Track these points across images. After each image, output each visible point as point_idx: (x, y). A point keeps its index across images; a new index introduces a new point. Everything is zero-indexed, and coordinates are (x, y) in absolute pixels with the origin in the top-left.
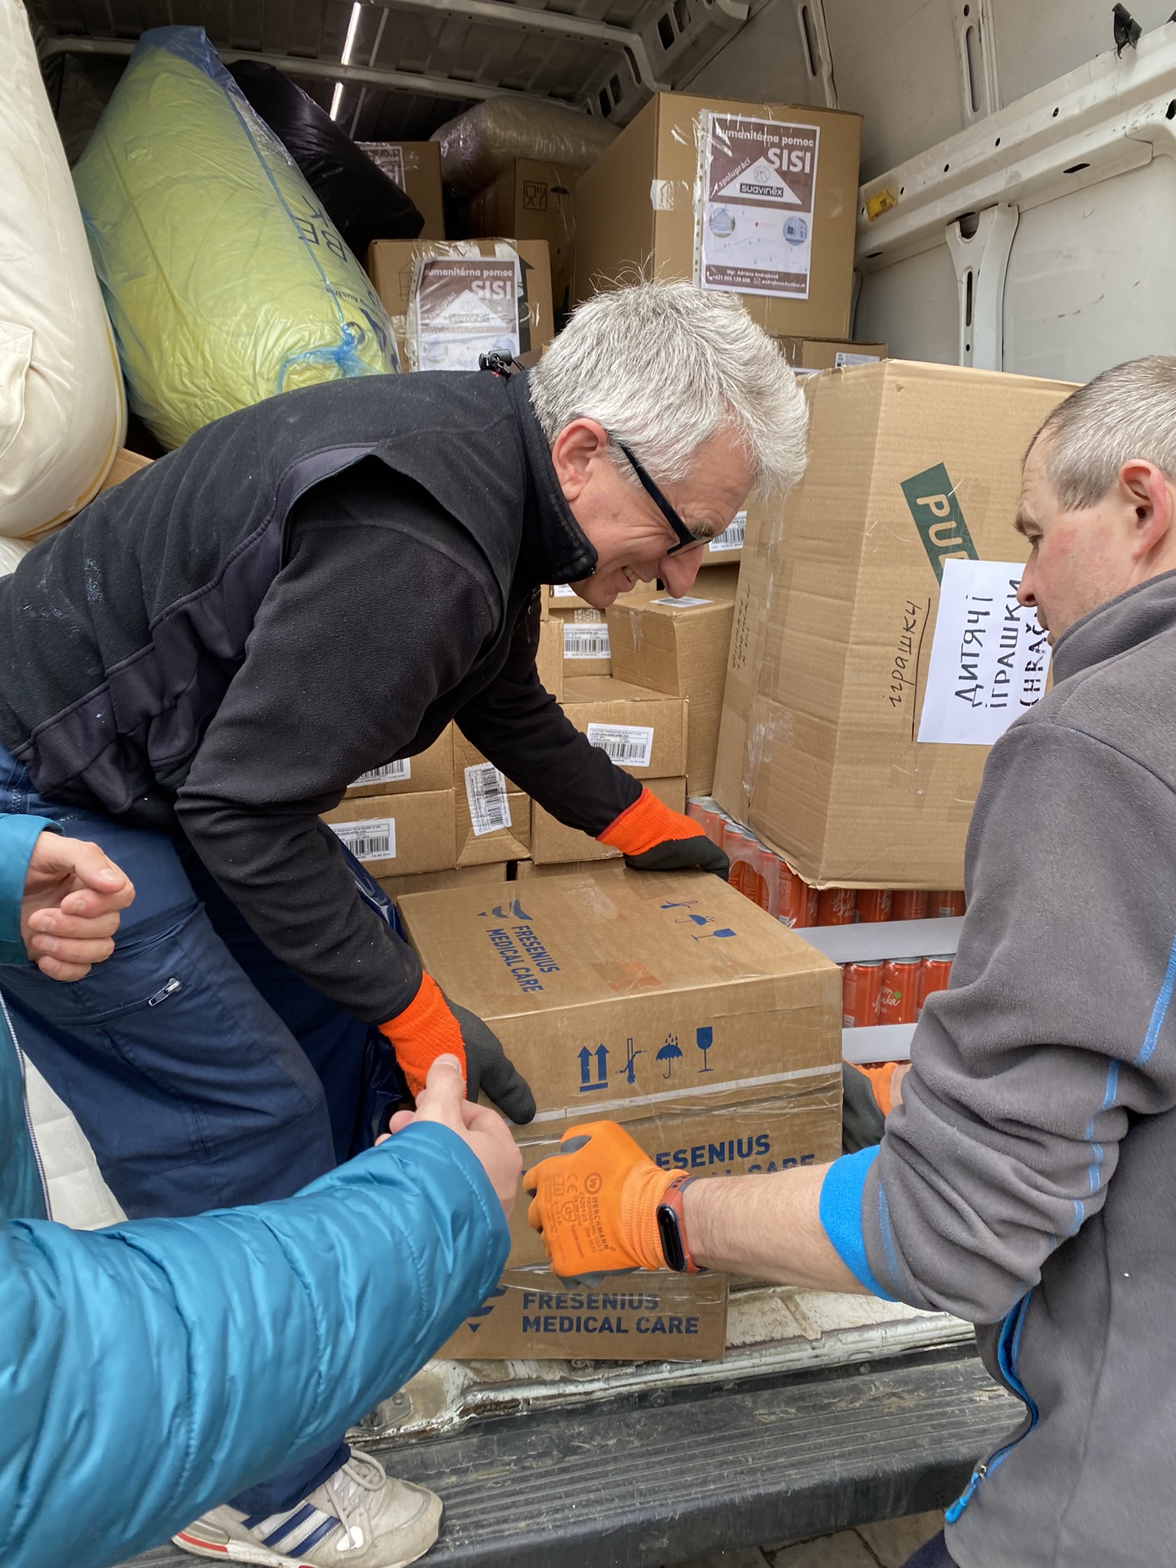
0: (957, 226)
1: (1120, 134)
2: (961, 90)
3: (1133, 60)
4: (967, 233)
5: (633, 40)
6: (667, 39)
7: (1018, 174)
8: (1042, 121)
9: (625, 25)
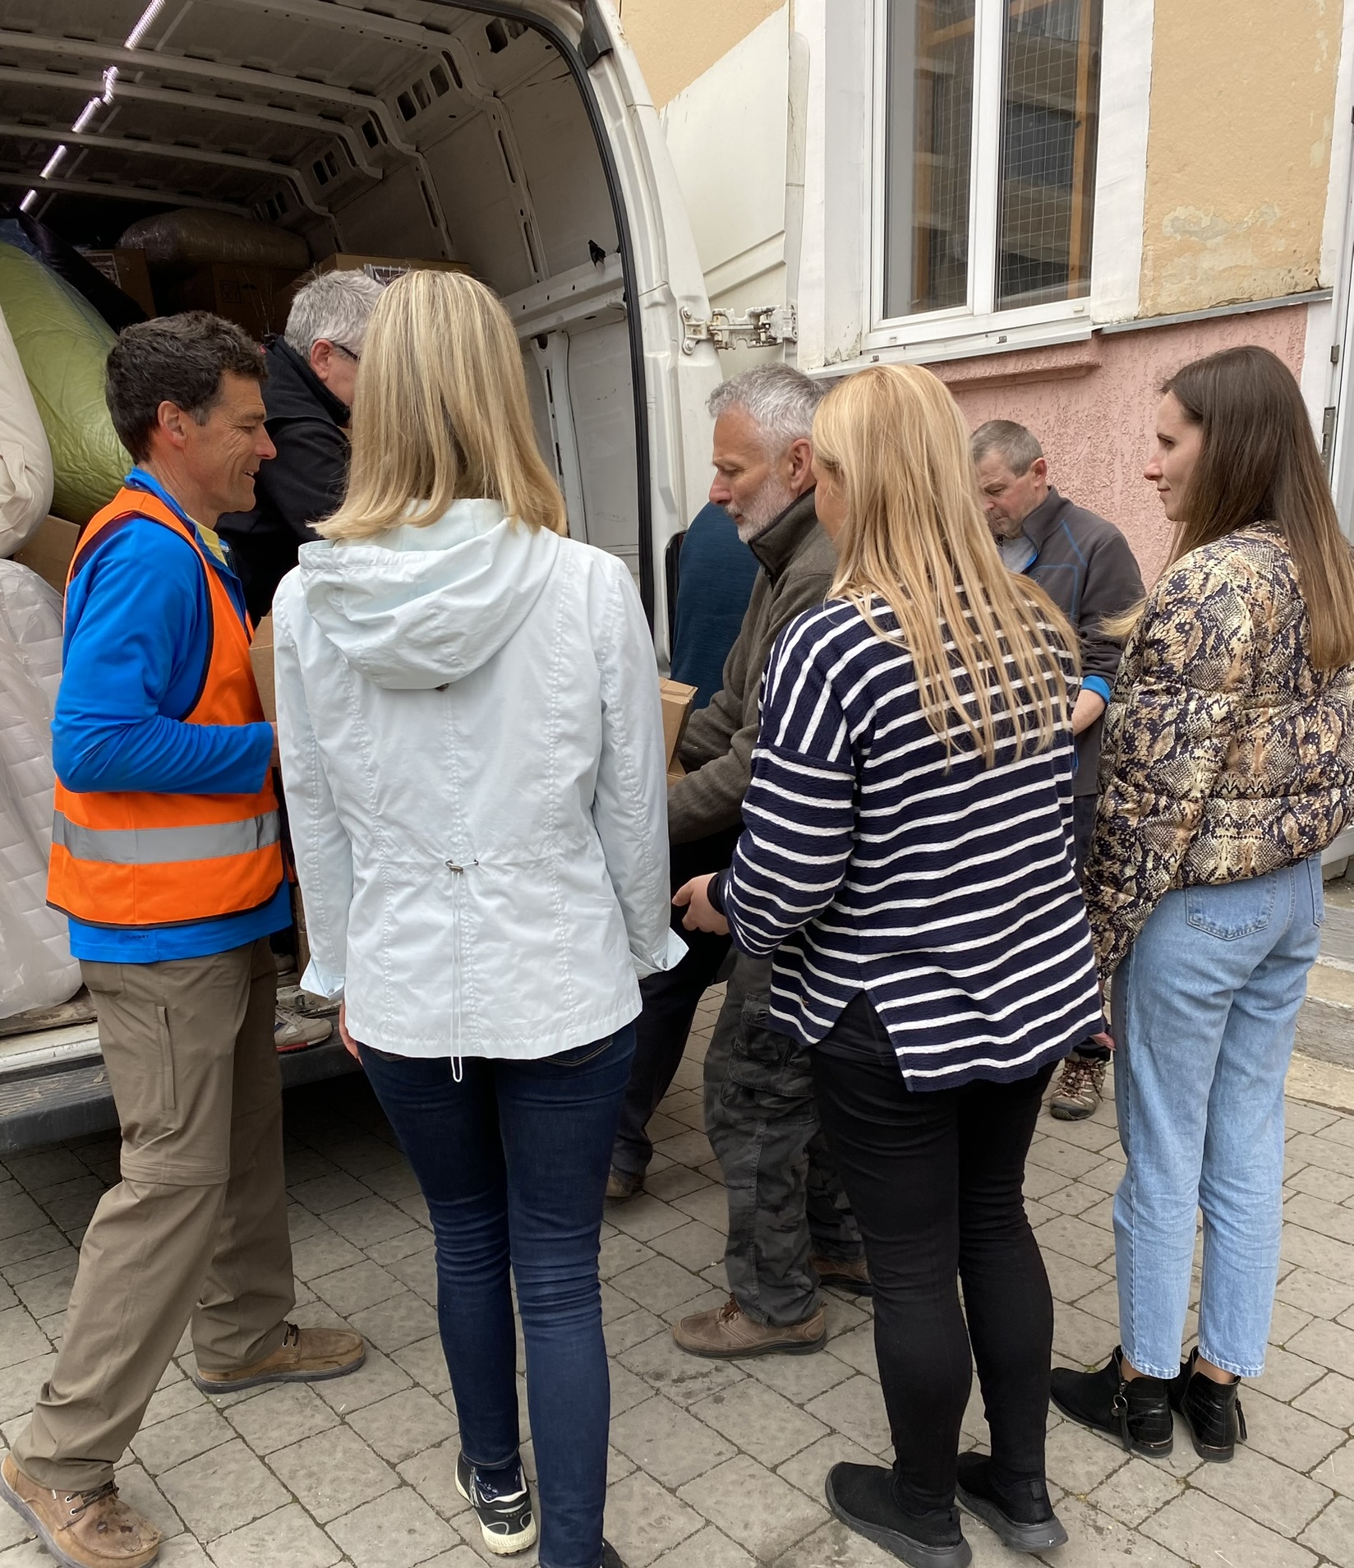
0: (536, 340)
1: (604, 305)
2: (527, 259)
3: (603, 269)
4: (543, 345)
5: (296, 174)
6: (323, 179)
7: (561, 318)
8: (565, 291)
9: (287, 162)
